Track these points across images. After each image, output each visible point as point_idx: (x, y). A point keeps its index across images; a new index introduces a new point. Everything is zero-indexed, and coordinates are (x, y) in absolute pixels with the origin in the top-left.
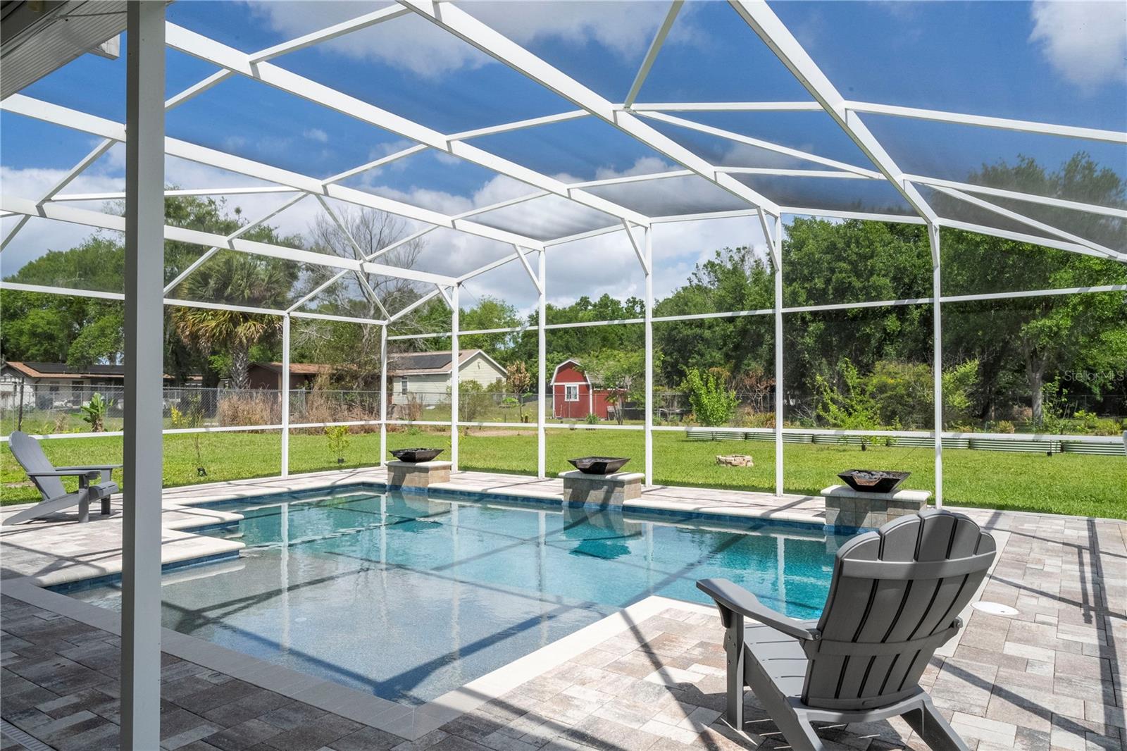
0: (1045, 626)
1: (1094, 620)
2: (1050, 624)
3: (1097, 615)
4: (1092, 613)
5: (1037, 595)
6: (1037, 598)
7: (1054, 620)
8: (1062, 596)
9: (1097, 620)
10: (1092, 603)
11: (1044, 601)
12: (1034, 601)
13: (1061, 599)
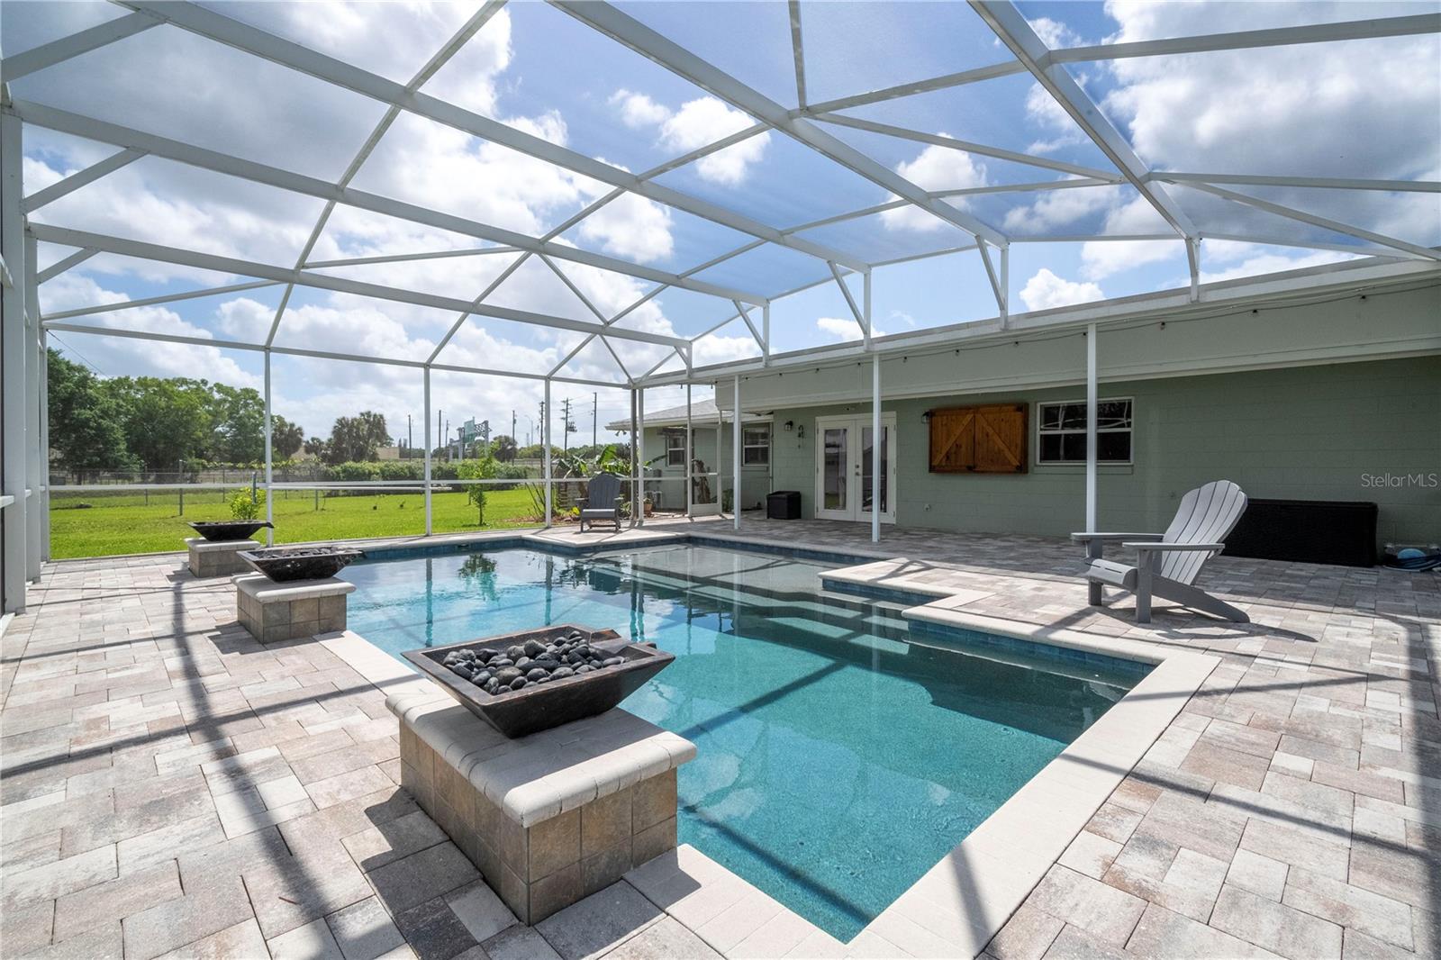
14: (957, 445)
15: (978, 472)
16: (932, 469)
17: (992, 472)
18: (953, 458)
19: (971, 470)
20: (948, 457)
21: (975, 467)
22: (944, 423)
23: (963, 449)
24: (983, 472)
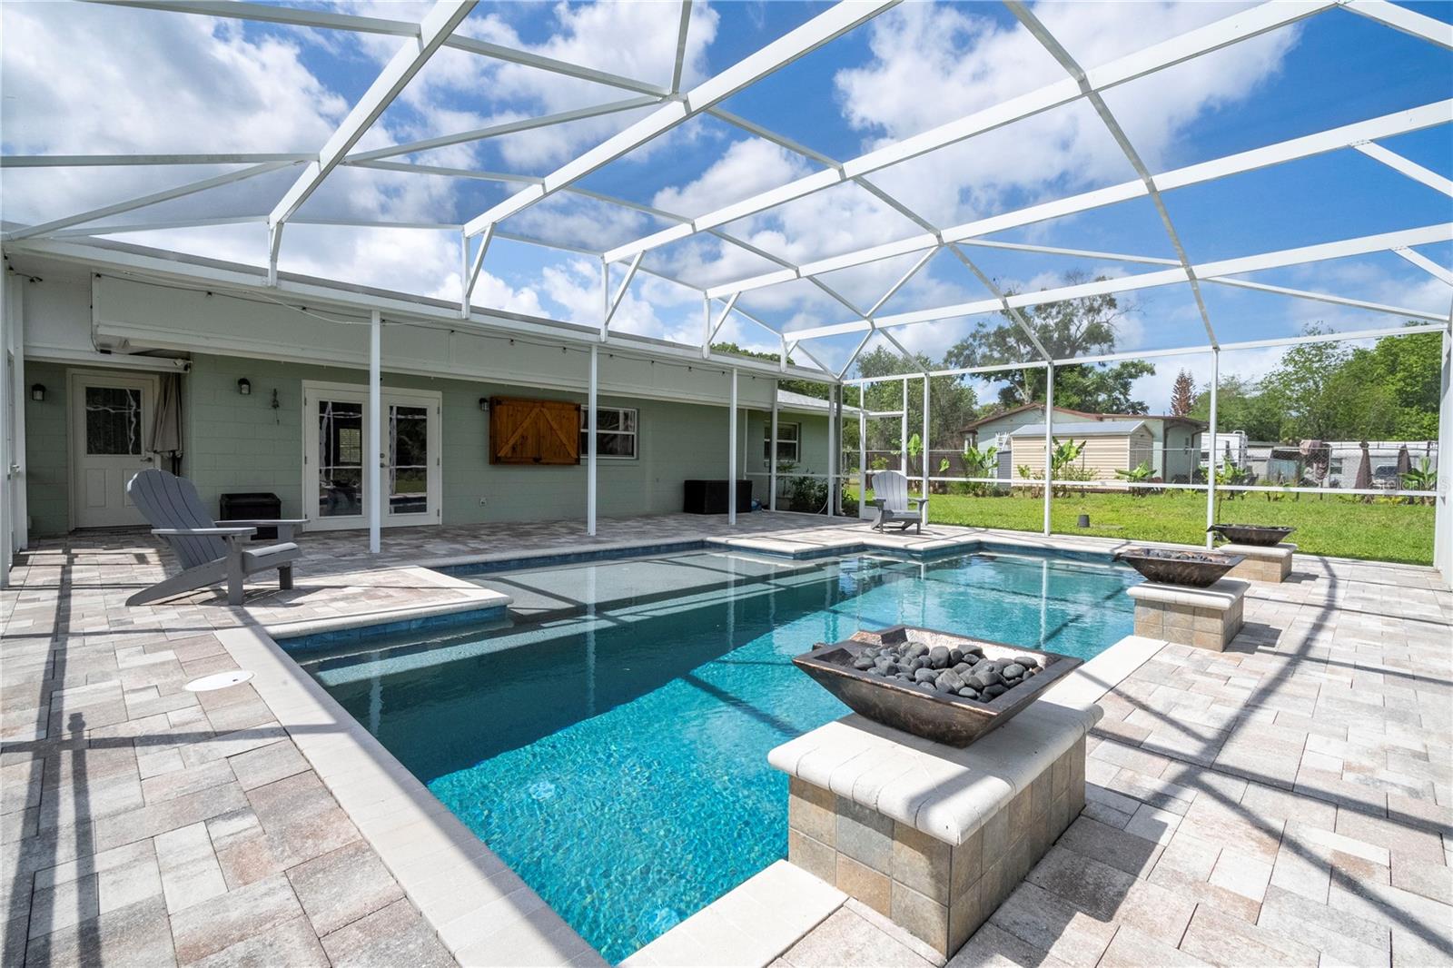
0: (141, 687)
1: (66, 721)
2: (134, 691)
3: (59, 733)
4: (67, 735)
5: (176, 731)
6: (175, 726)
7: (131, 699)
8: (129, 751)
9: (60, 725)
10: (66, 756)
11: (157, 726)
12: (175, 717)
13: (130, 742)
14: (523, 437)
15: (543, 464)
16: (496, 460)
17: (555, 464)
18: (518, 449)
19: (537, 461)
20: (514, 448)
21: (541, 459)
22: (510, 413)
23: (530, 441)
24: (548, 464)
